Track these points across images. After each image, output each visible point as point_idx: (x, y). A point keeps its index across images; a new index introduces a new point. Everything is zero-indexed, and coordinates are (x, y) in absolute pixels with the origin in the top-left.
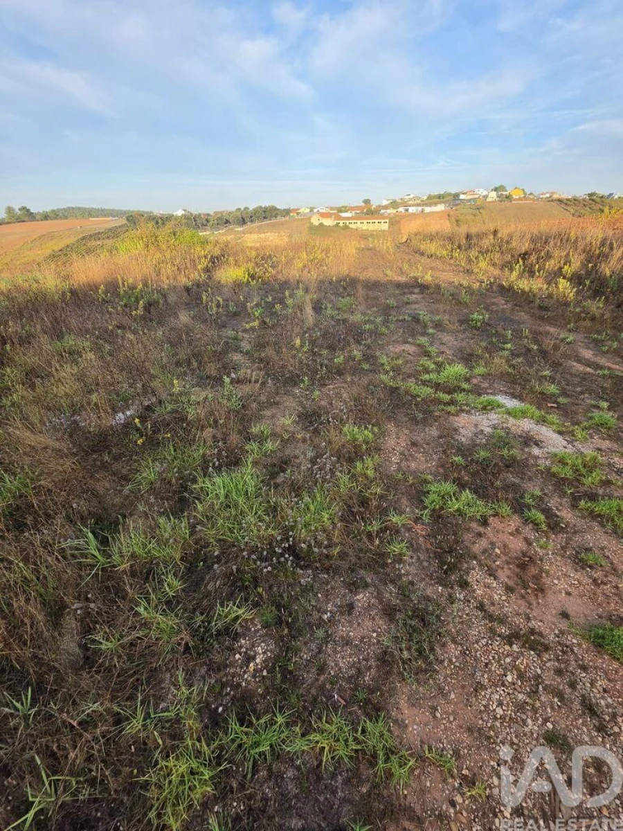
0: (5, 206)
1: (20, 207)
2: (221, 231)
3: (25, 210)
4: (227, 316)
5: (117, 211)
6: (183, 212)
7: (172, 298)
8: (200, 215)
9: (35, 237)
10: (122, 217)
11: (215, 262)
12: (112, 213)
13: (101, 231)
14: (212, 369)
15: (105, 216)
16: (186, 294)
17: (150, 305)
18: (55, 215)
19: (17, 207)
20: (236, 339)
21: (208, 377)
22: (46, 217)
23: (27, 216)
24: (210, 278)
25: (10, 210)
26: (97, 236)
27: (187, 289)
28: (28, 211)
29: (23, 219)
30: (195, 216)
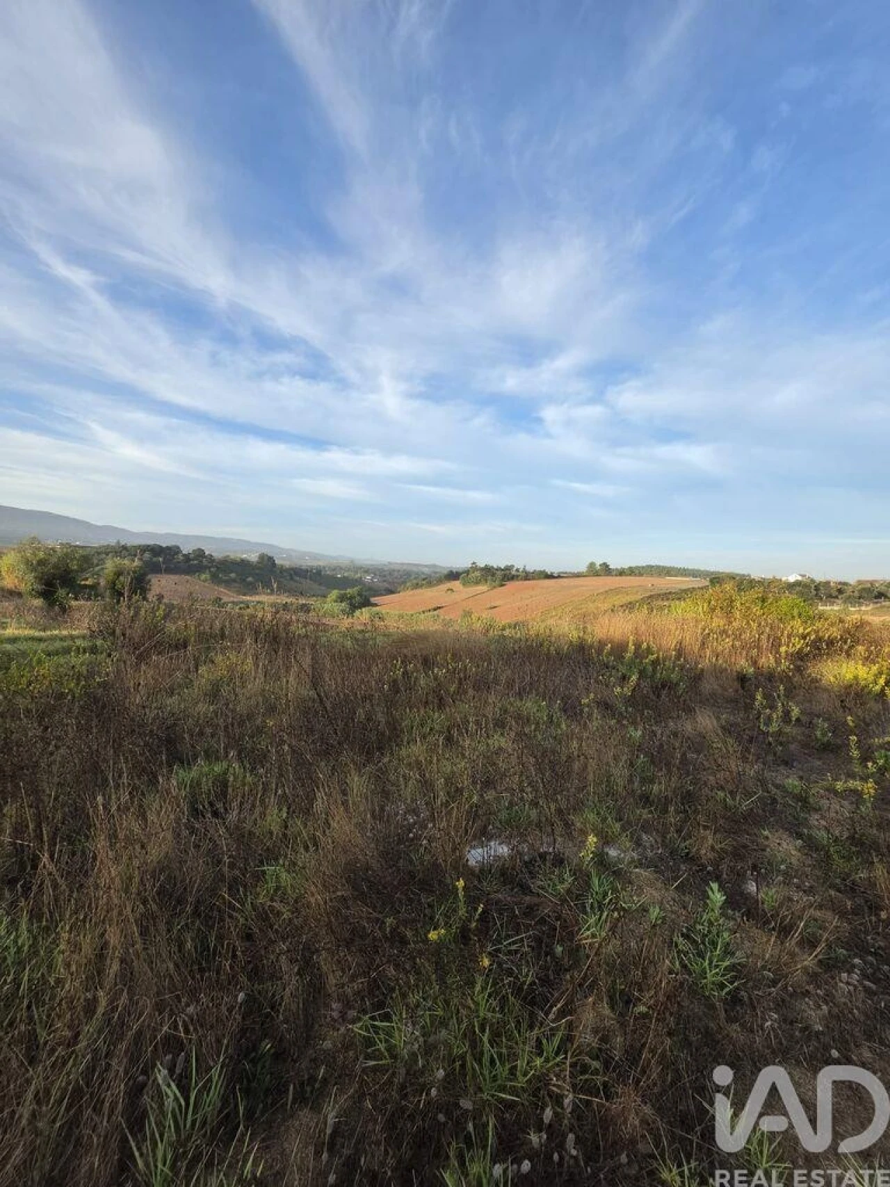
0: (590, 561)
1: (601, 562)
2: (863, 608)
3: (605, 566)
4: (805, 745)
5: (702, 572)
6: (800, 578)
7: (707, 686)
8: (828, 583)
9: (601, 591)
10: (705, 579)
11: (821, 648)
12: (694, 574)
13: (673, 591)
14: (707, 843)
15: (685, 575)
16: (737, 685)
17: (663, 686)
18: (632, 572)
19: (598, 562)
20: (803, 800)
21: (689, 858)
22: (621, 573)
23: (606, 570)
24: (798, 669)
25: (592, 565)
26: (667, 596)
27: (742, 679)
28: (607, 566)
29: (600, 573)
30: (819, 584)
